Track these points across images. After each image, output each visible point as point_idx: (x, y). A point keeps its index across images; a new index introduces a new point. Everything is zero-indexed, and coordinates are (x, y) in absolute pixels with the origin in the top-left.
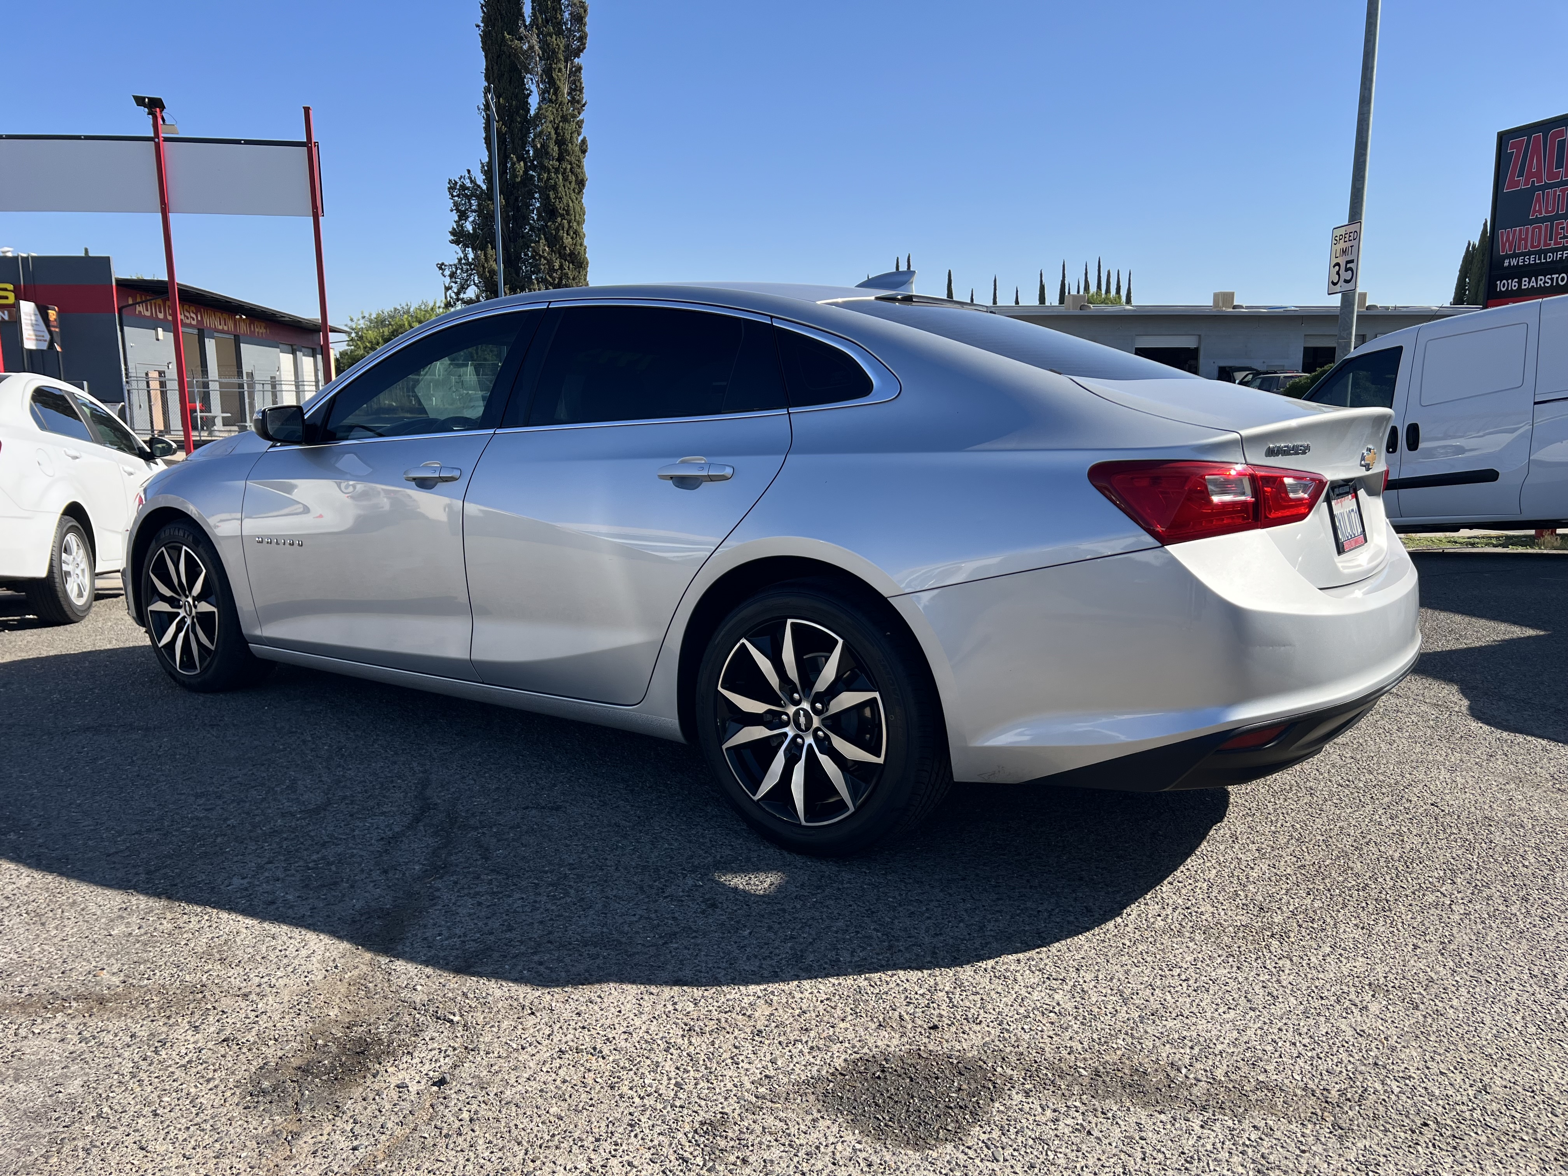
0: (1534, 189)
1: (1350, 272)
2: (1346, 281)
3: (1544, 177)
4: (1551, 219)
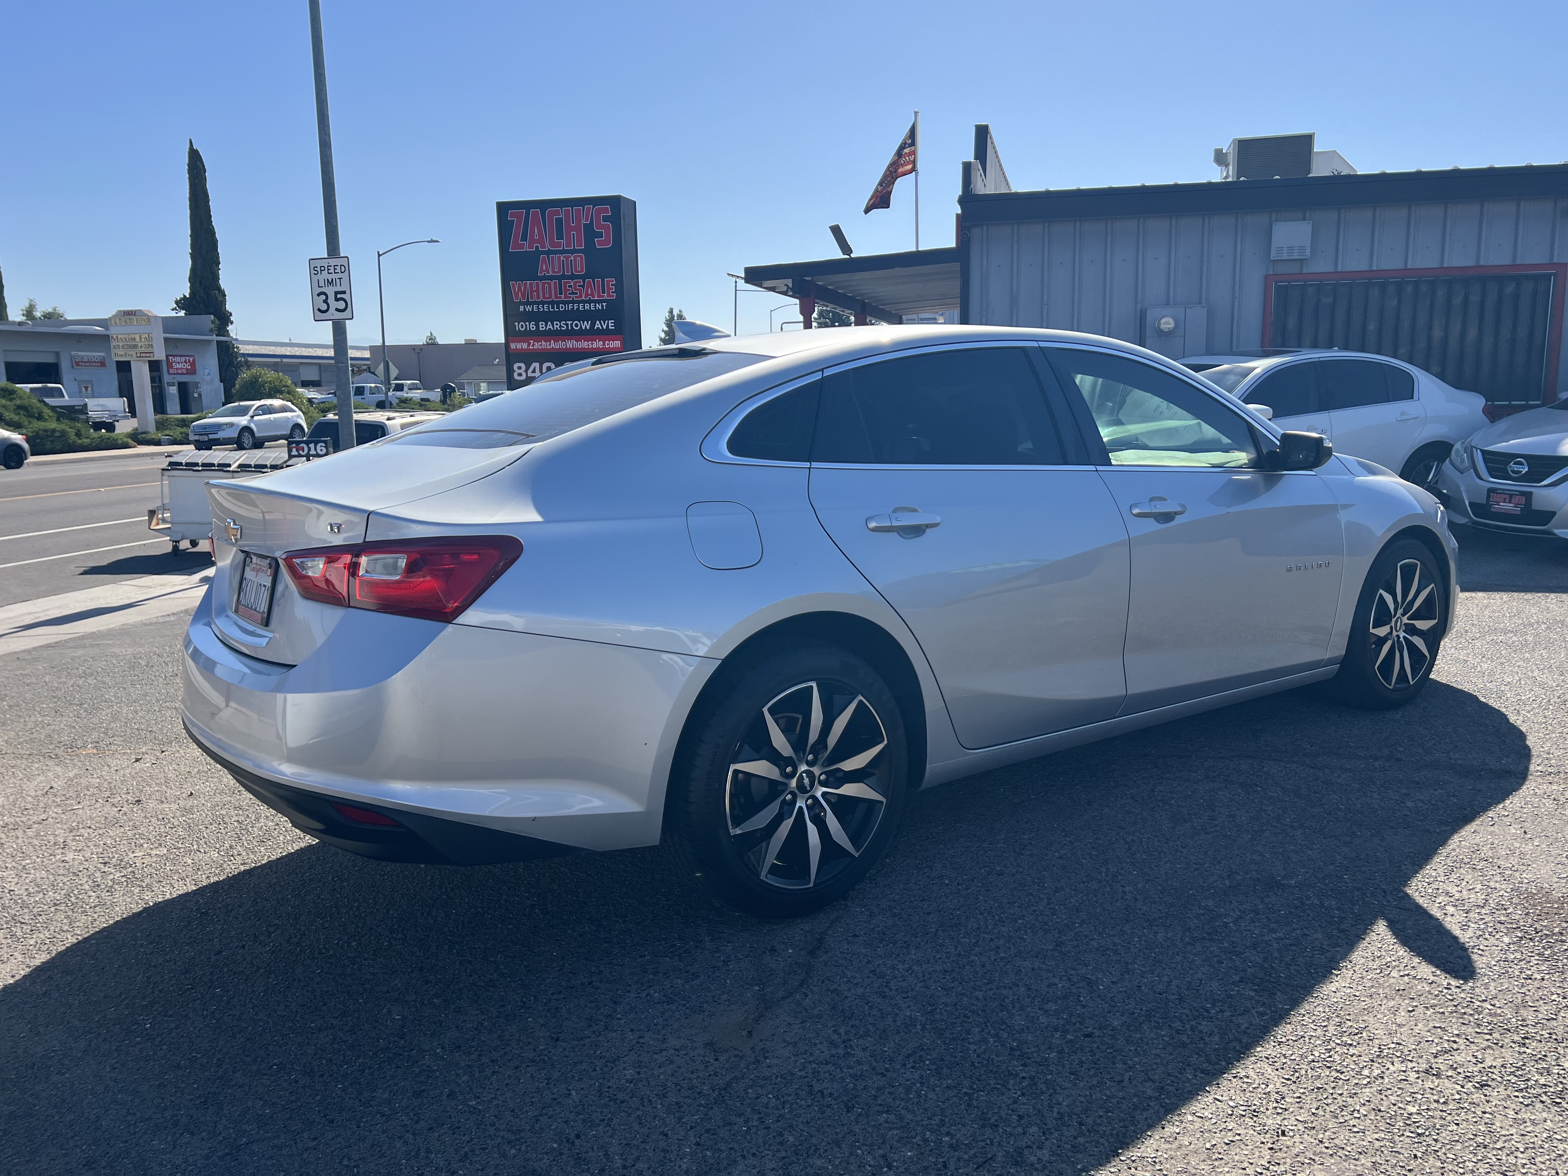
1: (342, 302)
2: (337, 310)
4: (560, 278)
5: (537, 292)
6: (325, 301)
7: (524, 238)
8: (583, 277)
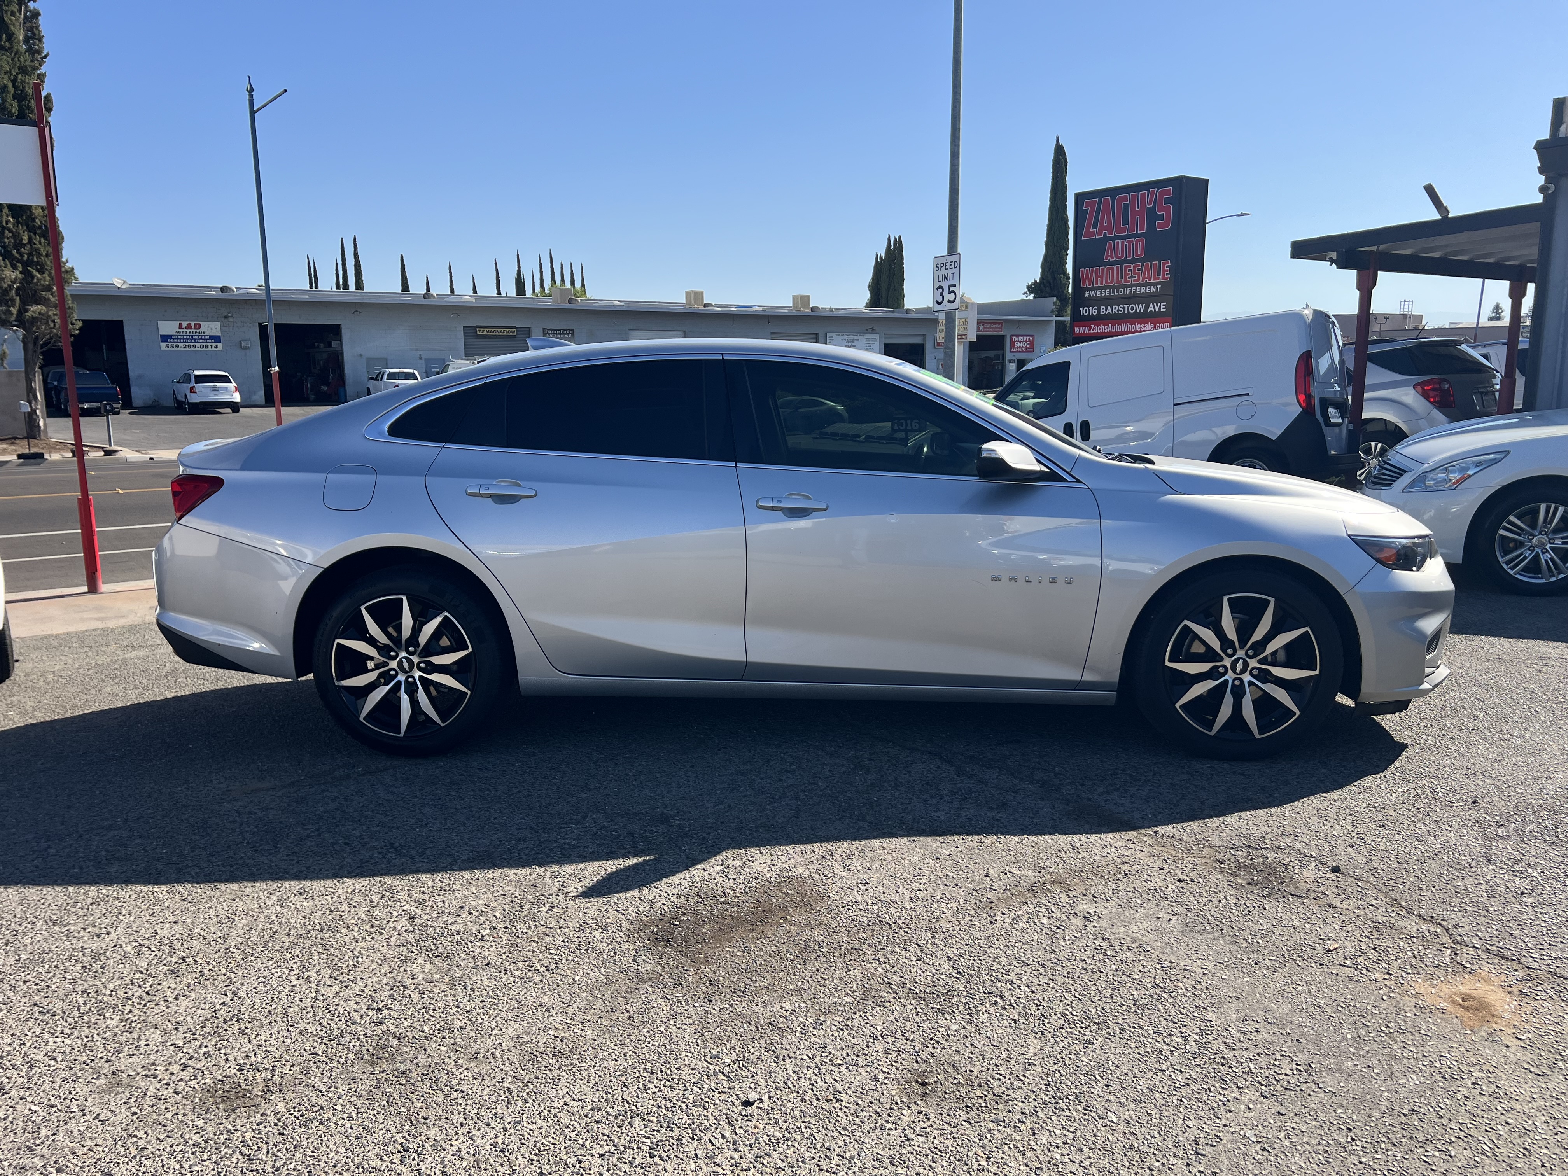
0: (1106, 239)
1: (953, 294)
2: (950, 302)
3: (1114, 231)
4: (1121, 263)
5: (1102, 277)
6: (942, 294)
7: (1095, 227)
8: (1142, 261)
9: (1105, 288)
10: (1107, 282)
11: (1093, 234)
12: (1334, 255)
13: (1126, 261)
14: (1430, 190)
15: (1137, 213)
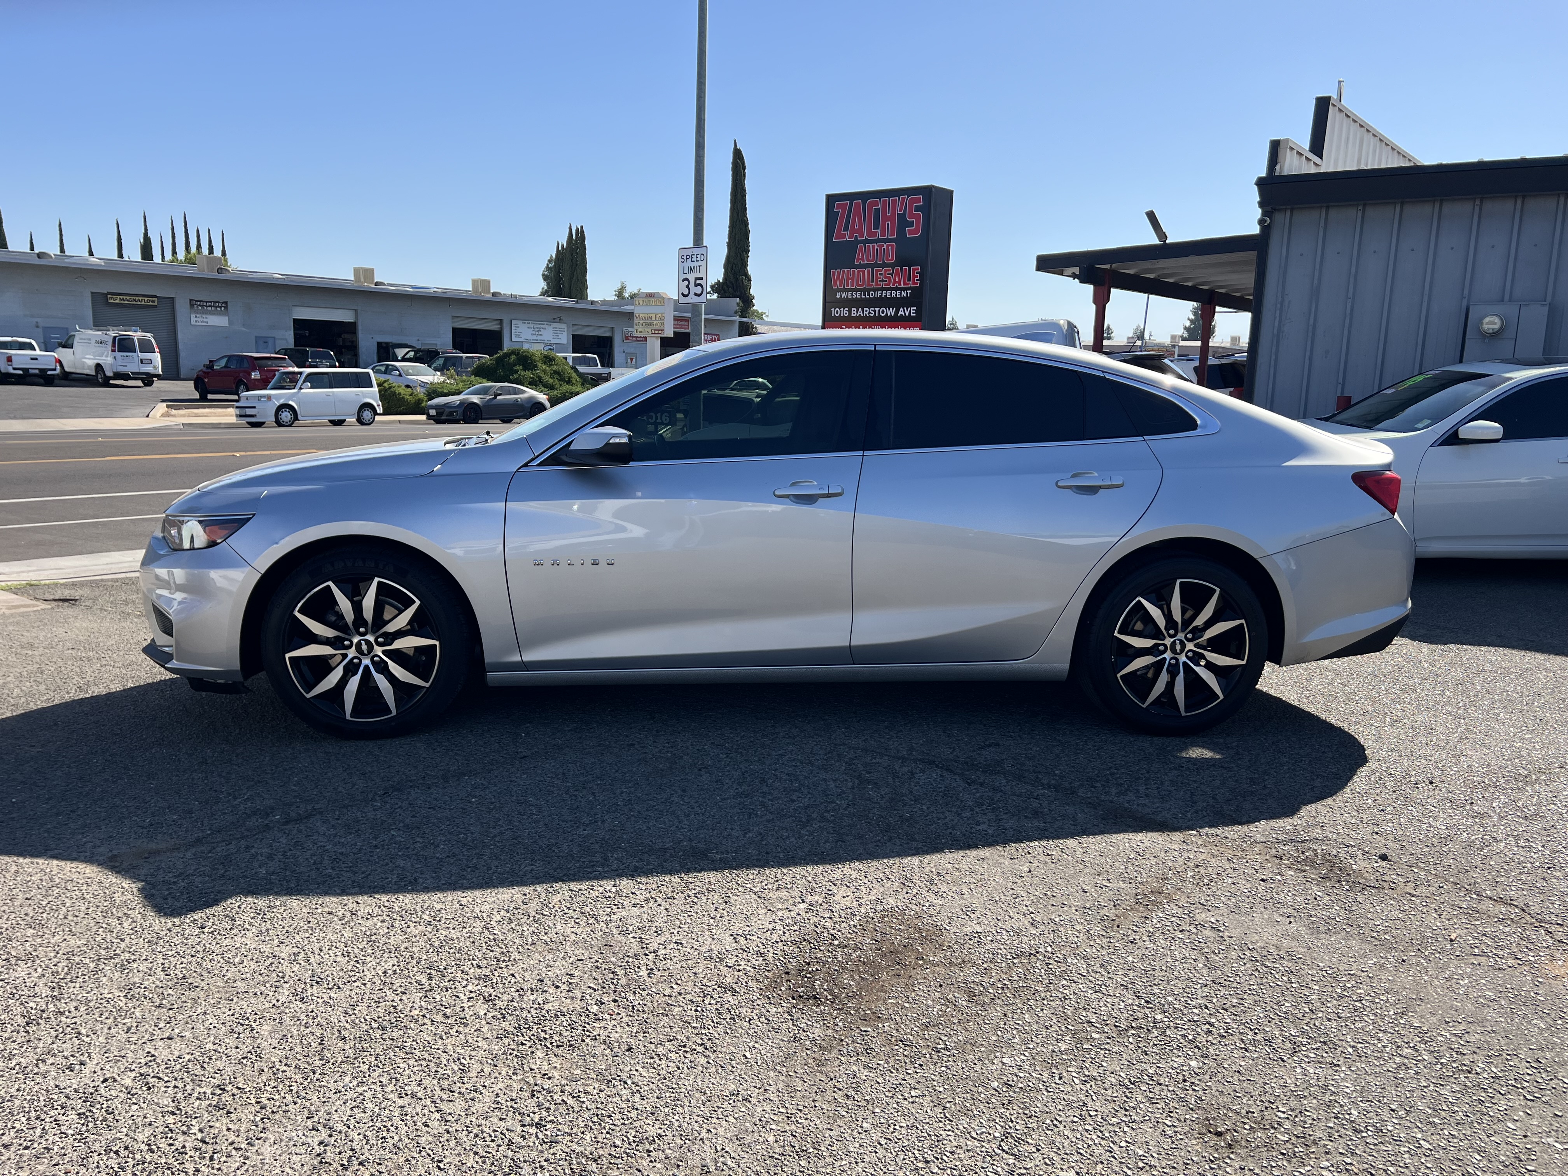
0: (857, 242)
1: (699, 287)
2: (696, 295)
3: (865, 234)
4: (872, 266)
5: (853, 279)
6: (688, 287)
7: (846, 229)
8: (893, 266)
9: (856, 290)
10: (858, 285)
11: (844, 236)
12: (1076, 270)
13: (877, 265)
14: (1151, 216)
15: (888, 219)
